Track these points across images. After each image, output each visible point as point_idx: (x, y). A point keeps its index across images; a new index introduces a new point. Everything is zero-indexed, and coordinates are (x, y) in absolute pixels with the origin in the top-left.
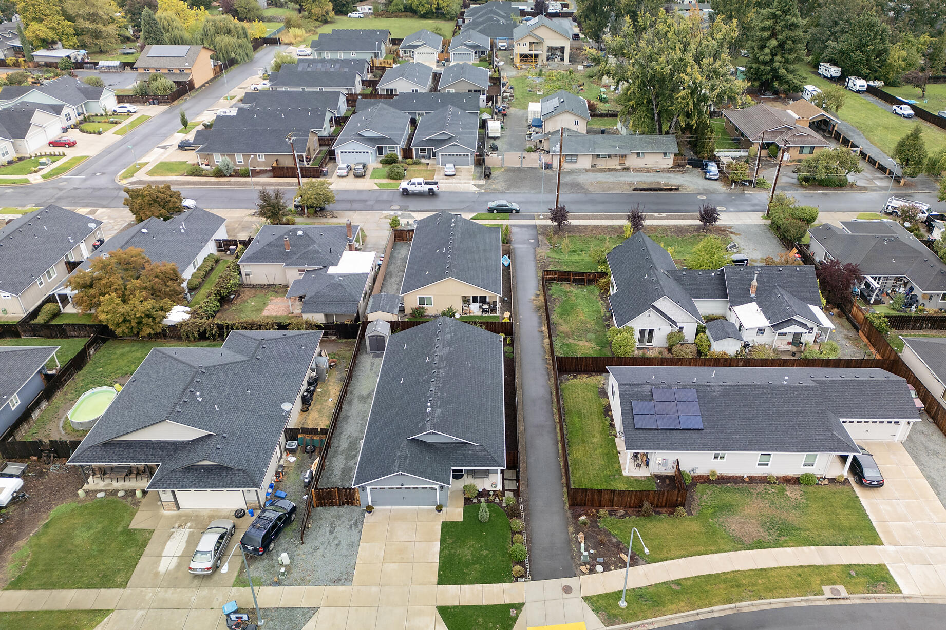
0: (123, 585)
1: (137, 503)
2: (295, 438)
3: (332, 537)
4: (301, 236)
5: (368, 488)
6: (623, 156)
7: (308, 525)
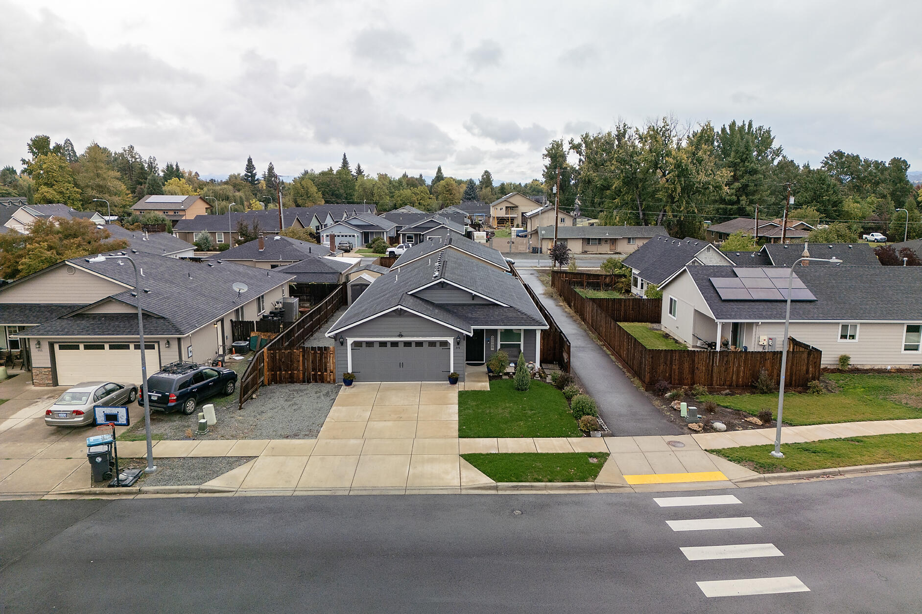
2: (245, 338)
3: (288, 403)
4: (277, 240)
5: (350, 341)
6: (614, 241)
7: (254, 396)
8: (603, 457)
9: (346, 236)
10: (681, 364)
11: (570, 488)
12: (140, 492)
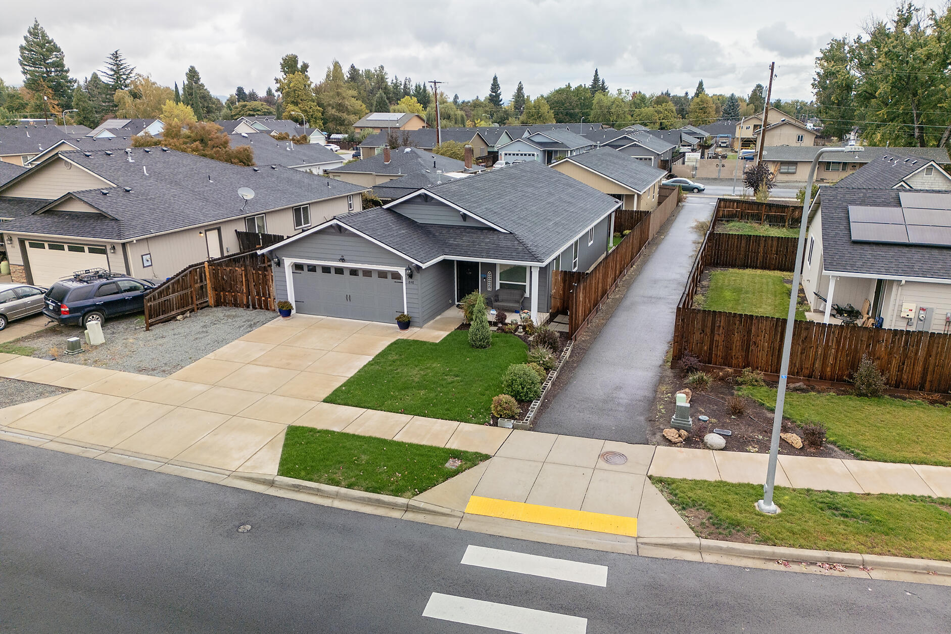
4: (407, 152)
5: (287, 262)
7: (179, 318)
8: (472, 461)
9: (525, 155)
10: (729, 334)
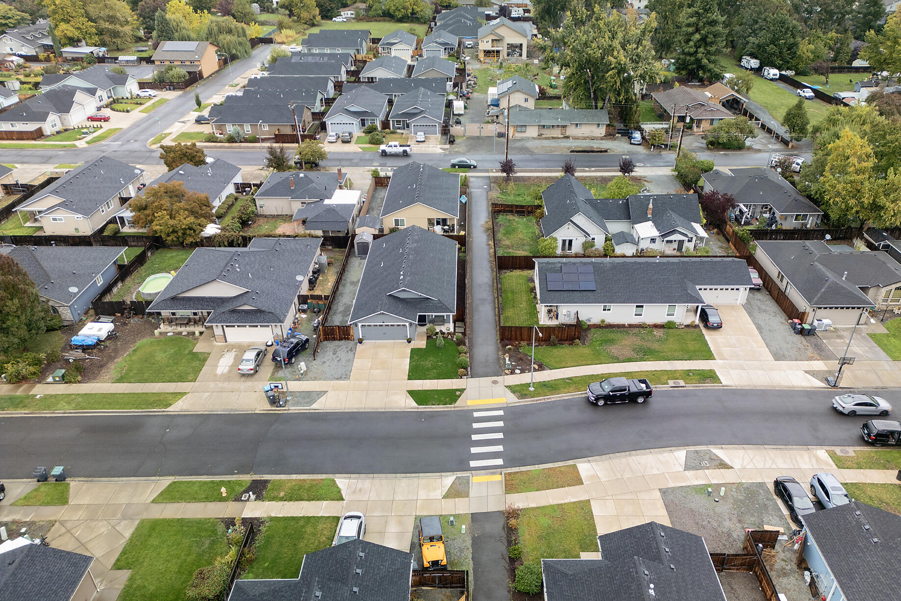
0: (194, 380)
1: (197, 339)
2: (305, 303)
3: (335, 356)
4: (302, 178)
5: (360, 325)
6: (564, 127)
7: (319, 351)
8: (462, 391)
11: (445, 407)
12: (289, 410)
